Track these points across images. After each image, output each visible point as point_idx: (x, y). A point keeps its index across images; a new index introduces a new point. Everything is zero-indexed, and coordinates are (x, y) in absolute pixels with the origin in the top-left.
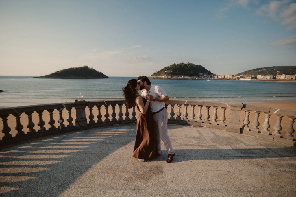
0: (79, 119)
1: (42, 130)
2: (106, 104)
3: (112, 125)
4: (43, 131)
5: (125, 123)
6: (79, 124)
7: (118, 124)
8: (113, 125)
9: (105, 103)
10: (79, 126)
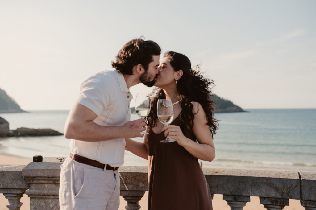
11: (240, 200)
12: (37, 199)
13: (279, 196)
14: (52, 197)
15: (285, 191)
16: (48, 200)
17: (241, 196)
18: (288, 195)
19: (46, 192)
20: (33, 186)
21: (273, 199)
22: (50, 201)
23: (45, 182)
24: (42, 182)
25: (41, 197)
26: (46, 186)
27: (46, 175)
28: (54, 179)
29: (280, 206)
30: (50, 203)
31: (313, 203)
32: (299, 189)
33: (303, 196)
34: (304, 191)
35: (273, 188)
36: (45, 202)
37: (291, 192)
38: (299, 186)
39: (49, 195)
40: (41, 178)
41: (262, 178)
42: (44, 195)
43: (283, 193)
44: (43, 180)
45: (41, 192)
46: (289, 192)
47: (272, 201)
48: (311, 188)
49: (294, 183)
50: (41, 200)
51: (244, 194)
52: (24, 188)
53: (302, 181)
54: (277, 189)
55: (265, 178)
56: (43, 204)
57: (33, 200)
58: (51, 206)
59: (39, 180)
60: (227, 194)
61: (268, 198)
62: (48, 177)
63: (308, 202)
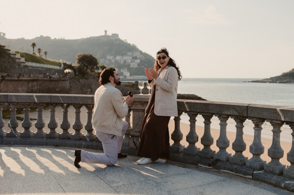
0: (136, 132)
1: (87, 136)
2: (188, 110)
3: (197, 165)
4: (88, 140)
5: (225, 169)
6: (134, 142)
7: (209, 165)
8: (199, 165)
9: (186, 106)
10: (135, 147)
11: (222, 116)
12: (135, 112)
13: (238, 114)
14: (141, 111)
15: (241, 112)
16: (139, 112)
17: (222, 114)
18: (242, 114)
19: (138, 108)
20: (134, 106)
21: (236, 116)
22: (140, 113)
23: (138, 104)
24: (137, 104)
25: (136, 110)
26: (139, 106)
27: (138, 101)
28: (141, 102)
29: (239, 120)
30: (140, 114)
31: (253, 118)
32: (246, 111)
33: (248, 115)
34: (248, 112)
35: (236, 110)
36: (138, 113)
37: (243, 113)
38: (246, 110)
39: (139, 110)
40: (136, 102)
41: (231, 105)
42: (138, 110)
43: (240, 113)
44: (138, 103)
45: (137, 108)
46: (242, 113)
47: (235, 117)
48: (251, 111)
49: (244, 108)
50: (137, 112)
51: (223, 113)
52: (130, 106)
53: (248, 107)
54: (237, 111)
55: (232, 105)
56: (138, 114)
57: (134, 112)
58: (141, 115)
59: (136, 103)
60: (216, 113)
61: (234, 115)
62: (139, 102)
63: (251, 118)
